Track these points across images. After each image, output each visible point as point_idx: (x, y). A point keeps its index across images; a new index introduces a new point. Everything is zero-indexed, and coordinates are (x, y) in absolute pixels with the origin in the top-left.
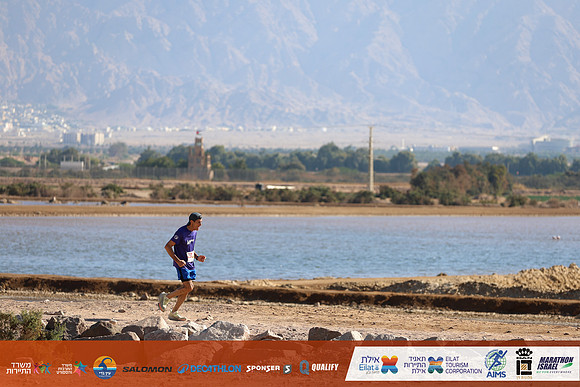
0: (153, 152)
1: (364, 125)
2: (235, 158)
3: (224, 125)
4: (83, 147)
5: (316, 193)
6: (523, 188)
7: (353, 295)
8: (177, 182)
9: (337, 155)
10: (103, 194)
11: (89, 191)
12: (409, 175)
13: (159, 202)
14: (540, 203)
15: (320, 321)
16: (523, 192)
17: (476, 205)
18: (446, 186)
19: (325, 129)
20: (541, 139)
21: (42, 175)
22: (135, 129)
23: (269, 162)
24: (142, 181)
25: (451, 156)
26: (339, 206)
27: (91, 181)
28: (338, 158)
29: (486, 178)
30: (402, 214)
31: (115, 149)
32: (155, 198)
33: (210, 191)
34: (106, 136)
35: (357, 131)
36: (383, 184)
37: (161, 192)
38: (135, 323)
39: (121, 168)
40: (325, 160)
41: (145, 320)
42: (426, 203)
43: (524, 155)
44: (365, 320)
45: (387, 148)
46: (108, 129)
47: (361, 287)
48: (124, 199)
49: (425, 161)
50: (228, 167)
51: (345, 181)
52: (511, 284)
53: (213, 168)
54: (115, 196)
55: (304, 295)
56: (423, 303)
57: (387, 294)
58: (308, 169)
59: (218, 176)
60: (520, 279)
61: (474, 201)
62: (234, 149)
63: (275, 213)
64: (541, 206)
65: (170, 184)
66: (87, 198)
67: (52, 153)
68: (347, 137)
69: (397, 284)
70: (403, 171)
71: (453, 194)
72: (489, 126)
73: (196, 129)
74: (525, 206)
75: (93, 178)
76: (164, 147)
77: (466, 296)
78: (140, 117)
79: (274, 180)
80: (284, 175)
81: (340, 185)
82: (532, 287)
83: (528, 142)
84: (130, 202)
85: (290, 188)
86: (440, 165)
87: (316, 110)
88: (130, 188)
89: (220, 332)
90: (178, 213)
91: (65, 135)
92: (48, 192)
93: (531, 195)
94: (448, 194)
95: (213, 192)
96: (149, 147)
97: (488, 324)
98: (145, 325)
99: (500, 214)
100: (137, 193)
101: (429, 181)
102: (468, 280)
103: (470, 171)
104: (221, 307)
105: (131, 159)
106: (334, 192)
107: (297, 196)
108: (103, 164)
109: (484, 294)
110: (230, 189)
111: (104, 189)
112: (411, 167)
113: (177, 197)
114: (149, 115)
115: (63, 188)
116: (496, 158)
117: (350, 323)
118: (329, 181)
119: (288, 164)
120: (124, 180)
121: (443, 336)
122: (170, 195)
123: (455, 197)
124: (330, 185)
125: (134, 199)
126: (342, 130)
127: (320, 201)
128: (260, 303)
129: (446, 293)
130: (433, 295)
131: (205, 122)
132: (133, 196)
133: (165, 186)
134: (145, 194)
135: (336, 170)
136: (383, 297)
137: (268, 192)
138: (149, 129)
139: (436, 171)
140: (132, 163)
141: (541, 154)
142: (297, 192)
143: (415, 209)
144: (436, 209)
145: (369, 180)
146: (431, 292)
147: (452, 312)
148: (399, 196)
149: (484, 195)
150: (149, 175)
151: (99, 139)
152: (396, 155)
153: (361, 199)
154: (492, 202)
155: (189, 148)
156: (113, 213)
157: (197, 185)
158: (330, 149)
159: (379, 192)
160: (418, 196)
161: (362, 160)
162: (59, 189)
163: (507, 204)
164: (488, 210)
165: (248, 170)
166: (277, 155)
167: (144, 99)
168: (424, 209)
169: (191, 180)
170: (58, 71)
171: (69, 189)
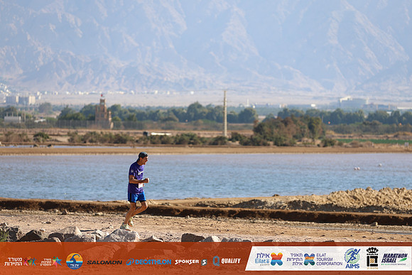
0: (70, 109)
1: (220, 89)
2: (129, 113)
3: (120, 90)
4: (20, 106)
5: (186, 138)
6: (333, 133)
7: (213, 210)
8: (88, 130)
9: (201, 111)
10: (34, 140)
11: (25, 138)
12: (252, 124)
13: (75, 145)
14: (345, 144)
15: (190, 229)
16: (333, 136)
17: (299, 146)
18: (278, 132)
19: (192, 93)
20: (346, 99)
22: (57, 93)
23: (153, 116)
24: (63, 130)
25: (282, 111)
26: (203, 147)
27: (26, 130)
28: (201, 113)
29: (307, 126)
30: (247, 153)
31: (43, 108)
32: (72, 142)
33: (111, 137)
34: (37, 98)
35: (215, 93)
36: (234, 131)
37: (76, 138)
38: (58, 231)
39: (47, 120)
40: (192, 114)
41: (65, 229)
42: (265, 145)
43: (333, 110)
44: (222, 228)
45: (237, 105)
46: (38, 93)
47: (219, 205)
48: (49, 143)
49: (264, 115)
50: (123, 120)
51: (207, 129)
52: (325, 201)
53: (113, 120)
54: (43, 141)
55: (178, 211)
56: (263, 215)
57: (237, 209)
58: (180, 121)
59: (117, 126)
60: (331, 198)
61: (298, 143)
62: (128, 107)
63: (157, 152)
64: (346, 147)
65: (83, 132)
66: (23, 143)
68: (208, 99)
69: (244, 202)
70: (248, 122)
71: (284, 138)
72: (309, 90)
73: (101, 93)
74: (335, 146)
75: (28, 128)
76: (78, 106)
77: (293, 210)
78: (61, 84)
79: (157, 129)
80: (163, 125)
81: (204, 132)
82: (340, 204)
83: (336, 101)
84: (54, 145)
85: (167, 134)
86: (273, 118)
87: (185, 79)
88: (54, 135)
89: (118, 237)
90: (89, 153)
91: (7, 97)
93: (339, 138)
94: (280, 138)
95: (113, 137)
96: (67, 106)
97: (309, 230)
98: (65, 233)
99: (317, 152)
100: (59, 139)
101: (266, 129)
102: (295, 199)
103: (295, 122)
104: (119, 219)
105: (55, 114)
106: (199, 137)
107: (172, 140)
108: (35, 118)
109: (306, 209)
110: (125, 135)
111: (35, 136)
112: (254, 118)
113: (87, 141)
114: (67, 83)
115: (7, 135)
116: (314, 112)
117: (211, 230)
118: (195, 129)
119: (167, 117)
120: (50, 129)
121: (277, 239)
122: (82, 140)
123: (285, 140)
124: (196, 132)
125: (56, 143)
126: (205, 93)
127: (189, 143)
128: (147, 216)
129: (279, 208)
130: (270, 210)
131: (107, 88)
132: (56, 140)
133: (79, 134)
134: (65, 140)
135: (201, 121)
136: (234, 212)
137: (152, 137)
138: (68, 93)
139: (271, 122)
140: (55, 117)
141: (346, 109)
142: (173, 137)
143: (257, 149)
144: (271, 149)
145: (224, 128)
146: (269, 207)
147: (283, 222)
148: (245, 140)
149: (306, 139)
150: (68, 126)
151: (32, 100)
152: (243, 110)
153: (218, 142)
154: (311, 144)
155: (96, 106)
156: (42, 153)
157: (102, 133)
158: (196, 106)
159: (231, 136)
160: (259, 139)
161: (219, 114)
162: (3, 136)
163: (322, 145)
164: (308, 149)
165: (137, 122)
166: (158, 111)
167: (63, 72)
168: (263, 148)
169: (97, 128)
170: (3, 52)
171: (11, 136)
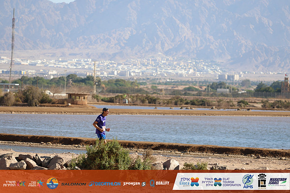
0: (263, 84)
4: (229, 81)
8: (275, 99)
10: (238, 105)
11: (231, 104)
21: (208, 95)
22: (254, 73)
24: (258, 99)
27: (232, 99)
31: (244, 83)
32: (264, 107)
34: (240, 76)
37: (267, 105)
39: (247, 92)
46: (241, 73)
48: (249, 107)
54: (244, 106)
65: (272, 100)
66: (230, 107)
67: (213, 85)
73: (285, 73)
75: (234, 97)
76: (269, 82)
78: (257, 67)
84: (252, 109)
88: (252, 102)
90: (276, 115)
91: (219, 75)
92: (211, 104)
96: (262, 82)
100: (255, 105)
105: (252, 88)
108: (238, 90)
111: (239, 103)
113: (275, 107)
114: (262, 66)
115: (218, 102)
120: (249, 98)
132: (253, 106)
133: (269, 102)
134: (259, 106)
138: (262, 73)
140: (253, 90)
150: (262, 96)
151: (237, 78)
155: (282, 82)
156: (243, 115)
157: (285, 101)
162: (216, 102)
167: (259, 58)
169: (282, 98)
170: (217, 44)
171: (221, 102)
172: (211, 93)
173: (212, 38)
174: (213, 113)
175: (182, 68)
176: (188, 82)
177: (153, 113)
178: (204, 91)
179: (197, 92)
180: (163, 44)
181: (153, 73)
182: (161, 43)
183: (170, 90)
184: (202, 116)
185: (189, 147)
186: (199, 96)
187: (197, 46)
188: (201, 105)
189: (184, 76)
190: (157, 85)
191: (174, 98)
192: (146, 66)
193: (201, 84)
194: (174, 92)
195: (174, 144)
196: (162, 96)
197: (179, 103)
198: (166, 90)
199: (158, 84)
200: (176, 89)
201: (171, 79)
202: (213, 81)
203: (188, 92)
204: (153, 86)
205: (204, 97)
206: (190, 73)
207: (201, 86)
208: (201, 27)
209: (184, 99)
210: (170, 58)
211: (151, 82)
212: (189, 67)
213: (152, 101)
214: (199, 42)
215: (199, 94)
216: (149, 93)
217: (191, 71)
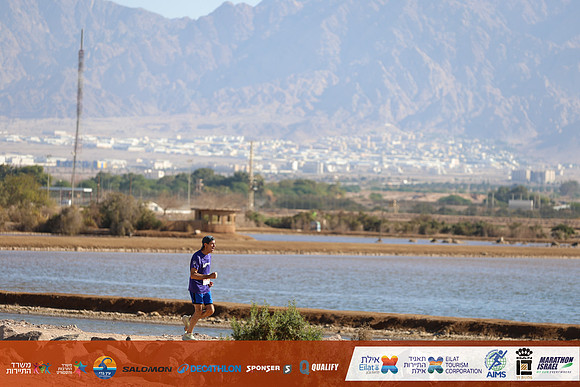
4: (533, 184)
10: (553, 235)
11: (538, 232)
21: (489, 213)
27: (541, 222)
31: (567, 188)
34: (557, 173)
39: (572, 208)
46: (560, 167)
48: (575, 240)
54: (565, 237)
66: (536, 239)
67: (500, 191)
75: (544, 218)
91: (513, 172)
92: (496, 232)
108: (553, 203)
111: (554, 229)
115: (512, 228)
120: (575, 220)
151: (550, 177)
156: (563, 255)
162: (507, 229)
170: (508, 105)
171: (518, 229)
172: (497, 209)
173: (497, 92)
174: (500, 251)
175: (435, 156)
176: (448, 185)
177: (374, 252)
178: (481, 205)
179: (466, 207)
180: (394, 107)
181: (374, 166)
182: (392, 102)
183: (409, 202)
184: (476, 257)
185: (448, 323)
186: (472, 214)
187: (466, 109)
188: (476, 234)
189: (439, 172)
190: (381, 192)
191: (417, 219)
192: (360, 151)
193: (475, 190)
194: (418, 208)
195: (418, 317)
196: (391, 215)
197: (429, 229)
198: (401, 202)
199: (384, 190)
200: (423, 199)
201: (413, 180)
202: (501, 184)
203: (448, 207)
204: (373, 194)
205: (481, 218)
206: (451, 166)
207: (475, 193)
208: (476, 69)
209: (440, 222)
210: (411, 136)
211: (369, 187)
212: (450, 154)
213: (373, 226)
214: (470, 101)
215: (472, 211)
216: (365, 209)
217: (455, 163)
